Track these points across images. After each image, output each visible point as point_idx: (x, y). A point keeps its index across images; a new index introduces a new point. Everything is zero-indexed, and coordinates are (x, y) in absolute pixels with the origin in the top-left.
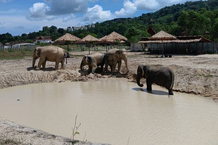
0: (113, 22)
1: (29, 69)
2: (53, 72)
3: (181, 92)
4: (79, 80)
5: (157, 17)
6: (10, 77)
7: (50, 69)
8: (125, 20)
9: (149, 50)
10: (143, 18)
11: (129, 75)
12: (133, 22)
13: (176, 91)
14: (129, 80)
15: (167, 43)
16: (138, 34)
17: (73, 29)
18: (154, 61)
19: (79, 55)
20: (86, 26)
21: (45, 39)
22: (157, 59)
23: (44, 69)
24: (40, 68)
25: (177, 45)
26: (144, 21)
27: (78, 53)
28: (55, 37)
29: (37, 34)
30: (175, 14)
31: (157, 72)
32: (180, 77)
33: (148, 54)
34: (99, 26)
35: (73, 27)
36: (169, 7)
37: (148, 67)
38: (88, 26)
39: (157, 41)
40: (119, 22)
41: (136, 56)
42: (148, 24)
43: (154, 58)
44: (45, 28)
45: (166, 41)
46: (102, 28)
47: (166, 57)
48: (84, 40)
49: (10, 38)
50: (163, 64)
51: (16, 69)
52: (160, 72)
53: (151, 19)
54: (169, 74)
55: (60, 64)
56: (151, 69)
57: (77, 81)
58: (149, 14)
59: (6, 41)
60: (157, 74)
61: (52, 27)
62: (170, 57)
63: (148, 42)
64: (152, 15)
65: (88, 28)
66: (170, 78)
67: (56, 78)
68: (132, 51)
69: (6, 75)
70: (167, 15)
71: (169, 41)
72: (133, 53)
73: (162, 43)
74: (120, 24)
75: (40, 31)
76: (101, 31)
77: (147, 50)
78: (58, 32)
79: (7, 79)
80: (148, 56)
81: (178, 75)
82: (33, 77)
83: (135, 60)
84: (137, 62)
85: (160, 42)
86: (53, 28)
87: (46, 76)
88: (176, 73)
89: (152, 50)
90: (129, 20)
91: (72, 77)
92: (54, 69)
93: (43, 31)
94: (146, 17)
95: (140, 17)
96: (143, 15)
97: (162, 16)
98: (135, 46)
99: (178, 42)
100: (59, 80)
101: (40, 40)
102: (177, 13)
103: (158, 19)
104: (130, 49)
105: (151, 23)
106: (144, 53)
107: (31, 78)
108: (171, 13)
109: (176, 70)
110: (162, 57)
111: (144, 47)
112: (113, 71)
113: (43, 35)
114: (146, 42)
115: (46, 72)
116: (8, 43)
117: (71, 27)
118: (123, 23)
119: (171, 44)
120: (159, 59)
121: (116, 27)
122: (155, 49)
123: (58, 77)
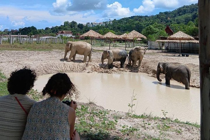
0: (130, 19)
1: (61, 60)
2: (82, 64)
3: (197, 88)
4: (105, 72)
5: (175, 16)
6: (47, 66)
7: (80, 61)
8: (142, 18)
9: (167, 49)
10: (160, 16)
11: (149, 70)
12: (149, 20)
13: (192, 86)
14: (149, 75)
15: (184, 43)
16: (156, 33)
17: (92, 25)
18: (172, 59)
19: (100, 49)
20: (104, 23)
21: (67, 33)
22: (175, 57)
23: (74, 61)
24: (71, 60)
25: (194, 45)
26: (161, 19)
27: (98, 48)
28: (75, 31)
29: (59, 28)
30: (193, 14)
31: (175, 69)
32: (196, 75)
33: (165, 52)
34: (116, 23)
35: (91, 23)
36: (187, 7)
37: (168, 64)
38: (105, 23)
39: (174, 41)
40: (136, 20)
41: (154, 53)
42: (165, 22)
43: (172, 56)
44: (66, 23)
45: (183, 41)
46: (119, 25)
47: (183, 56)
48: (105, 36)
49: (35, 31)
50: (180, 62)
51: (51, 60)
52: (178, 70)
53: (168, 18)
54: (186, 71)
55: (88, 57)
56: (170, 66)
57: (103, 73)
58: (166, 13)
59: (32, 33)
60: (175, 71)
61: (72, 22)
62: (187, 56)
63: (166, 41)
64: (170, 13)
65: (106, 24)
66: (187, 75)
67: (84, 69)
68: (149, 48)
69: (44, 64)
70: (185, 14)
71: (187, 41)
72: (150, 51)
73: (180, 43)
74: (137, 22)
75: (61, 26)
76: (119, 28)
77: (164, 48)
78: (78, 27)
79: (45, 68)
80: (165, 54)
81: (194, 72)
82: (65, 67)
83: (153, 57)
84: (156, 59)
85: (178, 41)
86: (74, 23)
87: (76, 67)
88: (193, 71)
89: (169, 49)
90: (146, 18)
91: (98, 69)
92: (83, 62)
93: (64, 26)
94: (163, 15)
95: (158, 15)
96: (161, 13)
97: (180, 15)
98: (153, 45)
99: (195, 42)
100: (87, 71)
101: (62, 34)
102: (196, 12)
103: (176, 18)
104: (148, 46)
105: (168, 22)
106: (161, 51)
107: (64, 68)
108: (190, 12)
109: (193, 68)
110: (179, 56)
111: (161, 45)
112: (134, 66)
113: (64, 30)
114: (164, 41)
115: (76, 64)
116: (34, 36)
117: (90, 23)
118: (140, 21)
119: (188, 44)
120: (177, 57)
121: (134, 24)
122: (172, 48)
123: (87, 68)
